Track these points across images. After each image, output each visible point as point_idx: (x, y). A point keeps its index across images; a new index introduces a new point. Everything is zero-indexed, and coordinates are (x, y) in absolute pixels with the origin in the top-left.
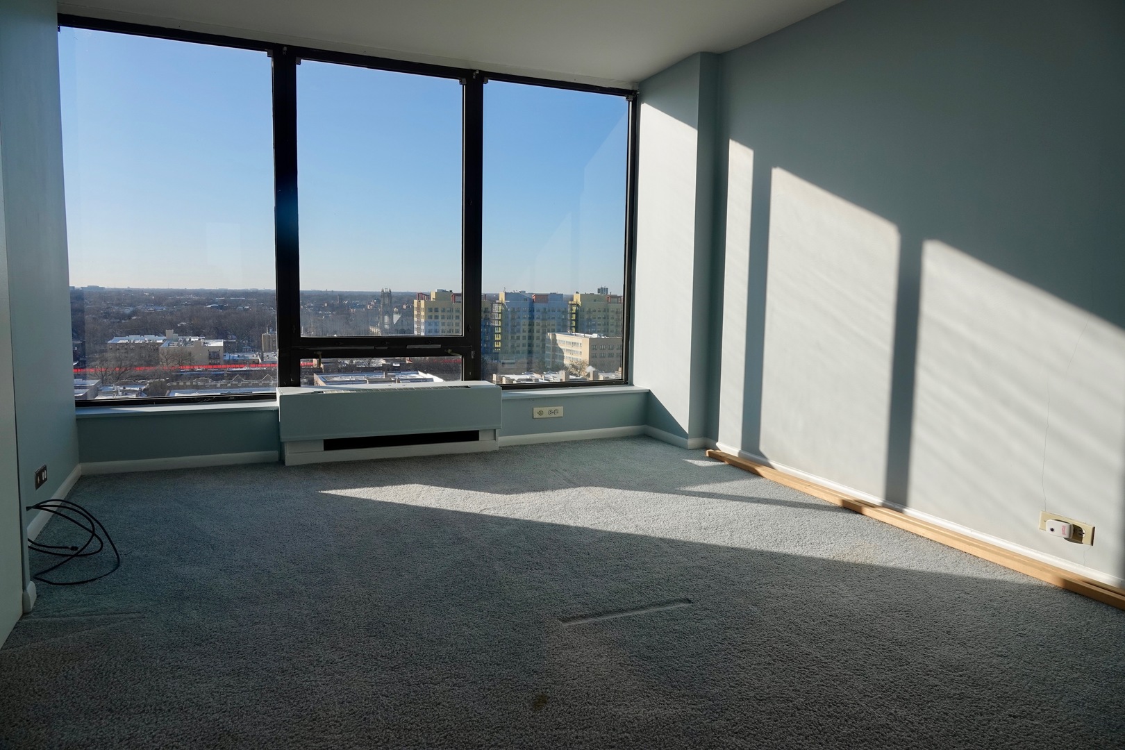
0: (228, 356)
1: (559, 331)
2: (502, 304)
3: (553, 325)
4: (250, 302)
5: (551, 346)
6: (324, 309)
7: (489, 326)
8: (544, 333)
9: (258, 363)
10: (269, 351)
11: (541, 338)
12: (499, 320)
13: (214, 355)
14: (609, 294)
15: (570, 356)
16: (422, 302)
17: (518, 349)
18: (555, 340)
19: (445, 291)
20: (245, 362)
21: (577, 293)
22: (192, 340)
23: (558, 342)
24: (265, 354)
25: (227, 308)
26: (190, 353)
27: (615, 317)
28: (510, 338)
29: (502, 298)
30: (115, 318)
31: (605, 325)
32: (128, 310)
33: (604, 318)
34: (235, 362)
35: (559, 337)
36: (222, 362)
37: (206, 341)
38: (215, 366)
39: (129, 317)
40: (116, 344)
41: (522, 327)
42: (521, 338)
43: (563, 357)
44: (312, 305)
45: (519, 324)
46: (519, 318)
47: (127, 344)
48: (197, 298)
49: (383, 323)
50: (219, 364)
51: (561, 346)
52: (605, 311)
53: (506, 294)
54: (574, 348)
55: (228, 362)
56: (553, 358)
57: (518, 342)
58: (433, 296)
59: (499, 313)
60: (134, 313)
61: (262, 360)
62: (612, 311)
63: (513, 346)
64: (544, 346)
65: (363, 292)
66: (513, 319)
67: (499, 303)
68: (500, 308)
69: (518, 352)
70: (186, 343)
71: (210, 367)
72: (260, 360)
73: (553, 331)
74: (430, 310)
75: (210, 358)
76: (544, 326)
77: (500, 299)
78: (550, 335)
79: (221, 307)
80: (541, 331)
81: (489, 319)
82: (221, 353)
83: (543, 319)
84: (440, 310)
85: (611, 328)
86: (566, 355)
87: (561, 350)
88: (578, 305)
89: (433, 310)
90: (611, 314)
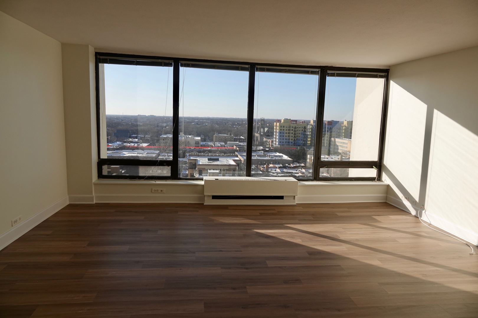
0: (202, 143)
1: (337, 137)
2: (312, 125)
3: (334, 134)
4: (207, 122)
5: (333, 144)
6: (235, 125)
7: (305, 134)
8: (330, 138)
9: (212, 147)
10: (217, 142)
11: (328, 140)
12: (310, 132)
13: (197, 143)
15: (342, 148)
16: (278, 124)
18: (335, 141)
19: (288, 119)
20: (208, 146)
21: (346, 120)
22: (189, 137)
23: (336, 142)
24: (215, 143)
25: (199, 124)
26: (189, 142)
30: (161, 127)
32: (165, 125)
34: (204, 146)
35: (337, 140)
36: (200, 146)
37: (194, 137)
38: (198, 147)
39: (165, 127)
40: (163, 137)
43: (338, 149)
44: (231, 123)
47: (166, 137)
48: (188, 120)
49: (261, 132)
50: (199, 146)
51: (337, 144)
53: (314, 121)
54: (344, 145)
55: (201, 146)
56: (334, 149)
58: (282, 121)
59: (310, 129)
60: (167, 126)
61: (214, 145)
64: (330, 144)
67: (310, 125)
68: (311, 126)
70: (187, 138)
71: (196, 147)
72: (213, 145)
73: (334, 137)
76: (330, 135)
77: (311, 123)
78: (333, 139)
79: (197, 124)
81: (306, 131)
82: (200, 142)
83: (330, 132)
84: (285, 127)
86: (340, 148)
87: (337, 146)
88: (346, 126)
89: (282, 127)
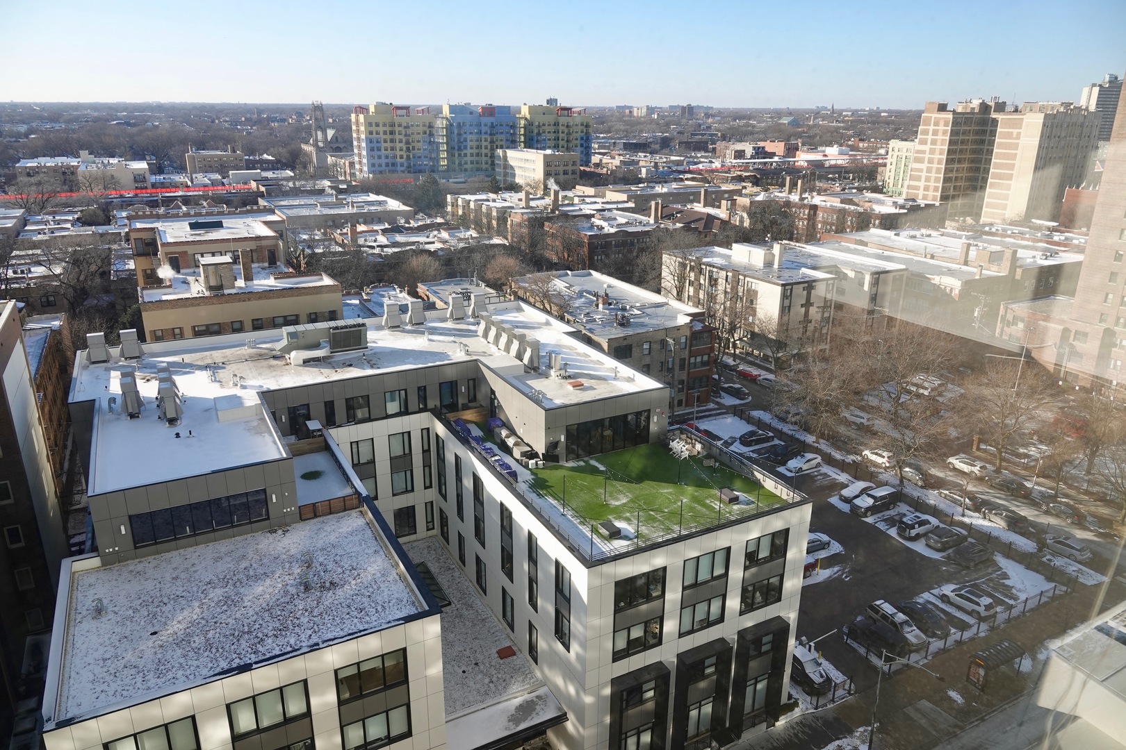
0: (153, 179)
1: (508, 148)
2: (447, 119)
3: (501, 140)
4: (159, 118)
5: (502, 163)
6: (241, 123)
7: (434, 142)
8: (492, 149)
9: (188, 187)
10: (196, 173)
11: (489, 155)
12: (443, 136)
13: (139, 179)
14: (558, 105)
15: (523, 173)
16: (361, 117)
17: (466, 166)
18: (505, 157)
19: (385, 104)
20: (176, 186)
21: (525, 104)
22: (111, 162)
23: (508, 159)
24: (194, 176)
25: (134, 125)
26: (112, 176)
27: (566, 131)
28: (457, 155)
29: (446, 111)
30: (10, 137)
31: (555, 140)
32: (23, 128)
33: (555, 132)
34: (163, 185)
35: (511, 153)
36: (150, 186)
37: (127, 163)
38: (144, 191)
39: (26, 135)
40: (26, 168)
41: (469, 144)
42: (469, 155)
43: (514, 175)
44: (227, 119)
45: (465, 140)
46: (465, 133)
47: (37, 167)
48: (96, 114)
49: (316, 141)
50: (146, 188)
51: (511, 163)
52: (555, 125)
53: (450, 106)
54: (527, 165)
55: (154, 185)
56: (504, 176)
57: (465, 159)
58: (372, 109)
59: (443, 128)
60: (31, 131)
61: (192, 182)
62: (563, 125)
63: (460, 164)
64: (493, 164)
65: (278, 105)
66: (459, 134)
67: (443, 118)
68: (444, 122)
69: (466, 170)
70: (105, 166)
71: (138, 191)
72: (189, 183)
73: (501, 147)
74: (370, 124)
75: (136, 181)
76: (492, 142)
77: (444, 113)
78: (500, 152)
79: (128, 124)
80: (489, 147)
81: (433, 135)
82: (147, 175)
83: (491, 134)
84: (381, 125)
85: (561, 143)
86: (517, 172)
87: (512, 168)
88: (526, 119)
89: (374, 125)
90: (561, 128)
